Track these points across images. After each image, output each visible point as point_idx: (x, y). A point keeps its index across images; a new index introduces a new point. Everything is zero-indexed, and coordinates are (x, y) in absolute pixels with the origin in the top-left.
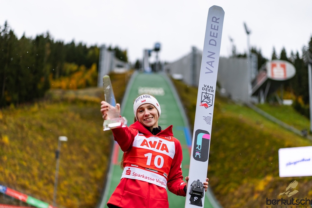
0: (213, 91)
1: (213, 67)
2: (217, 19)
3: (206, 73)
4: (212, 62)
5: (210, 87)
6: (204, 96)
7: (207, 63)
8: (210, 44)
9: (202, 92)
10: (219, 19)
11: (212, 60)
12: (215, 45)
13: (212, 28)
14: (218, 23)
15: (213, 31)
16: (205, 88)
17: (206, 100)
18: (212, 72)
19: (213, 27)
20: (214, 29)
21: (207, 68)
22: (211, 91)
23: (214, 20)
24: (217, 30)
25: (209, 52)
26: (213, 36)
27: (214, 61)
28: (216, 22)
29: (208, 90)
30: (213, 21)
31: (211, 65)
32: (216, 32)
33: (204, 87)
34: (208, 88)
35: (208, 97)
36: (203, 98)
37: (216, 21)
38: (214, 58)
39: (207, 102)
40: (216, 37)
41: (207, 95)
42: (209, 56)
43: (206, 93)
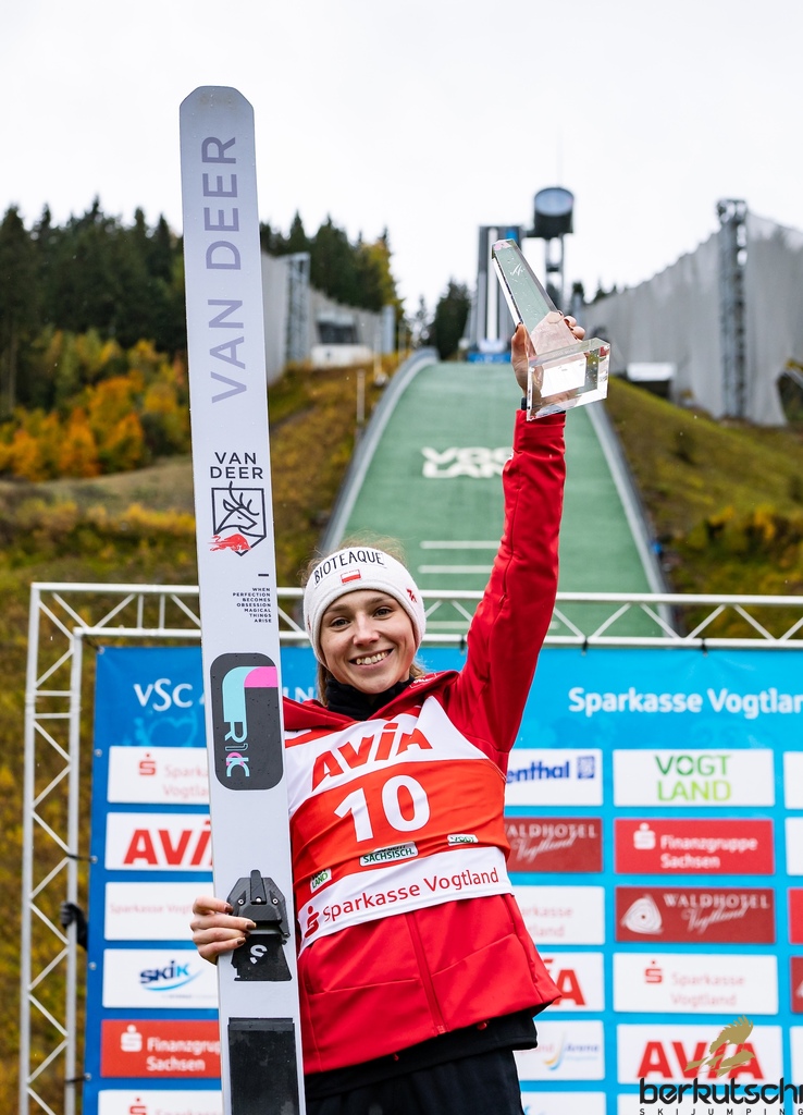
0: (257, 471)
1: (242, 366)
2: (222, 148)
3: (215, 399)
4: (232, 345)
5: (242, 459)
6: (225, 502)
7: (214, 352)
8: (210, 265)
9: (213, 489)
10: (232, 142)
11: (234, 334)
12: (237, 266)
13: (207, 193)
14: (232, 161)
15: (216, 204)
16: (223, 467)
17: (234, 519)
18: (241, 388)
19: (213, 187)
20: (220, 193)
21: (214, 376)
22: (250, 474)
23: (213, 150)
24: (233, 194)
25: (211, 302)
26: (222, 227)
27: (241, 340)
28: (221, 159)
29: (237, 474)
30: (206, 159)
31: (233, 360)
32: (226, 204)
33: (217, 464)
34: (235, 464)
35: (241, 506)
36: (221, 513)
37: (221, 153)
38: (240, 325)
39: (239, 527)
40: (235, 228)
41: (236, 494)
42: (215, 323)
43: (230, 489)
